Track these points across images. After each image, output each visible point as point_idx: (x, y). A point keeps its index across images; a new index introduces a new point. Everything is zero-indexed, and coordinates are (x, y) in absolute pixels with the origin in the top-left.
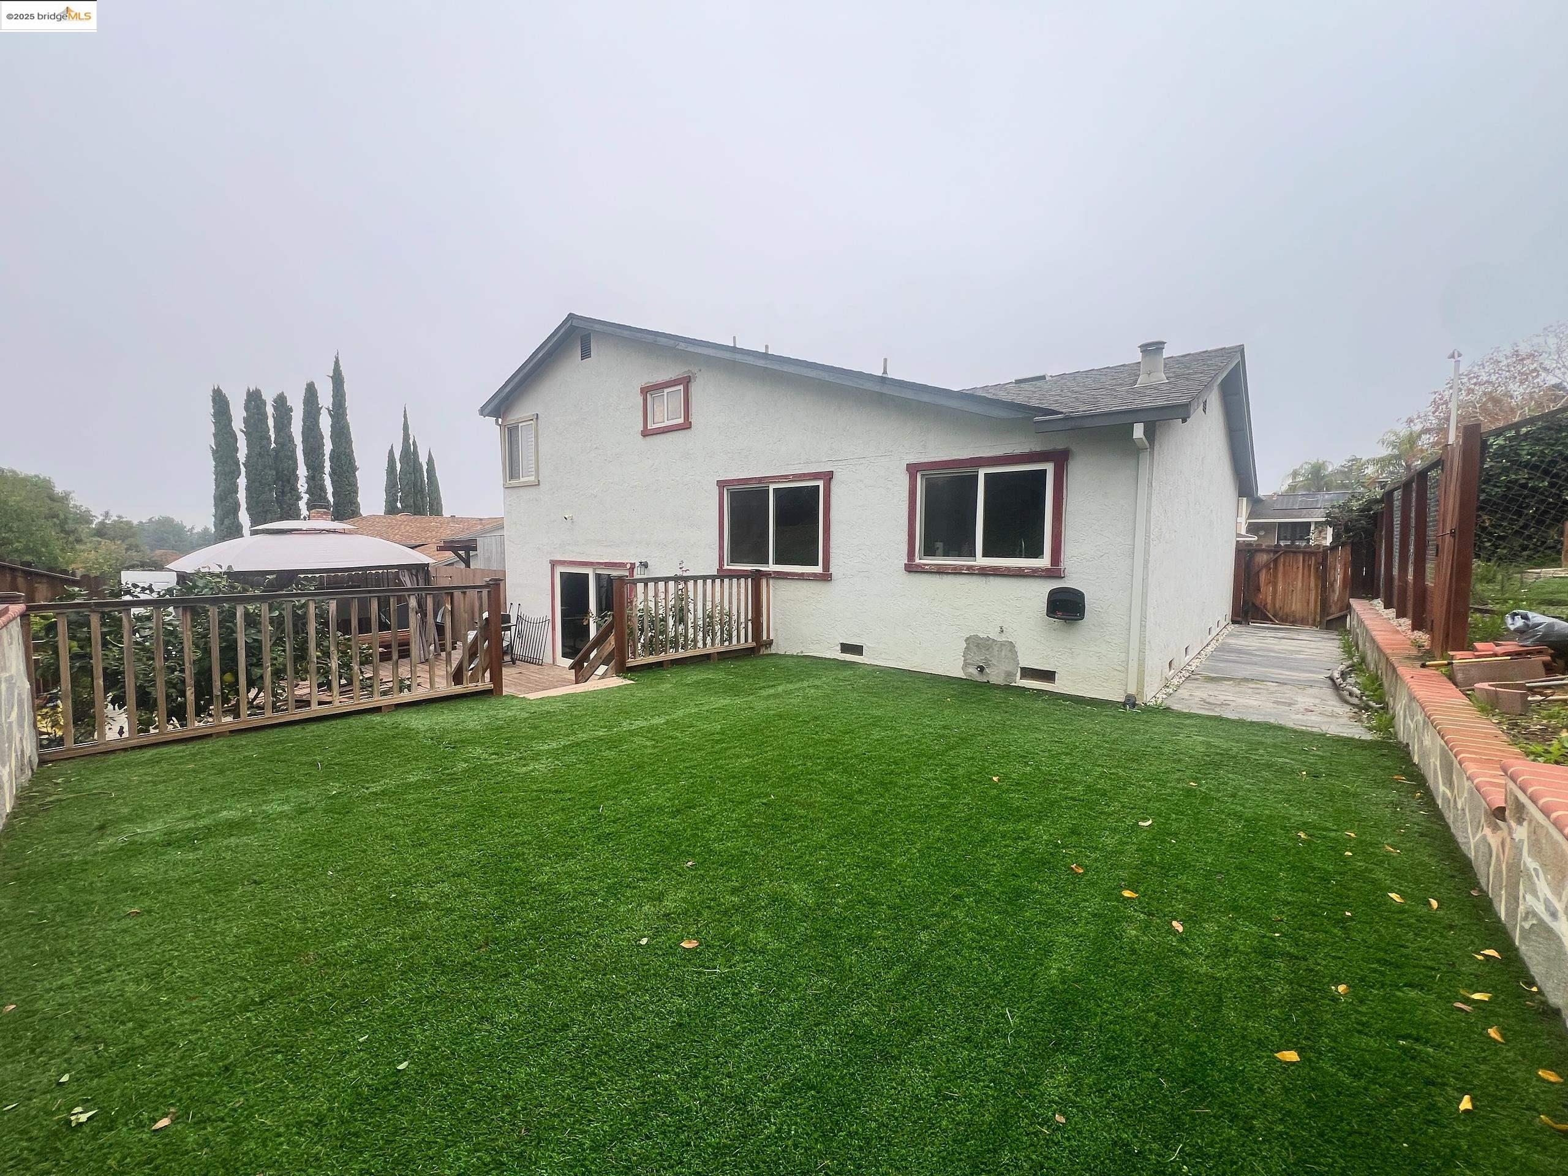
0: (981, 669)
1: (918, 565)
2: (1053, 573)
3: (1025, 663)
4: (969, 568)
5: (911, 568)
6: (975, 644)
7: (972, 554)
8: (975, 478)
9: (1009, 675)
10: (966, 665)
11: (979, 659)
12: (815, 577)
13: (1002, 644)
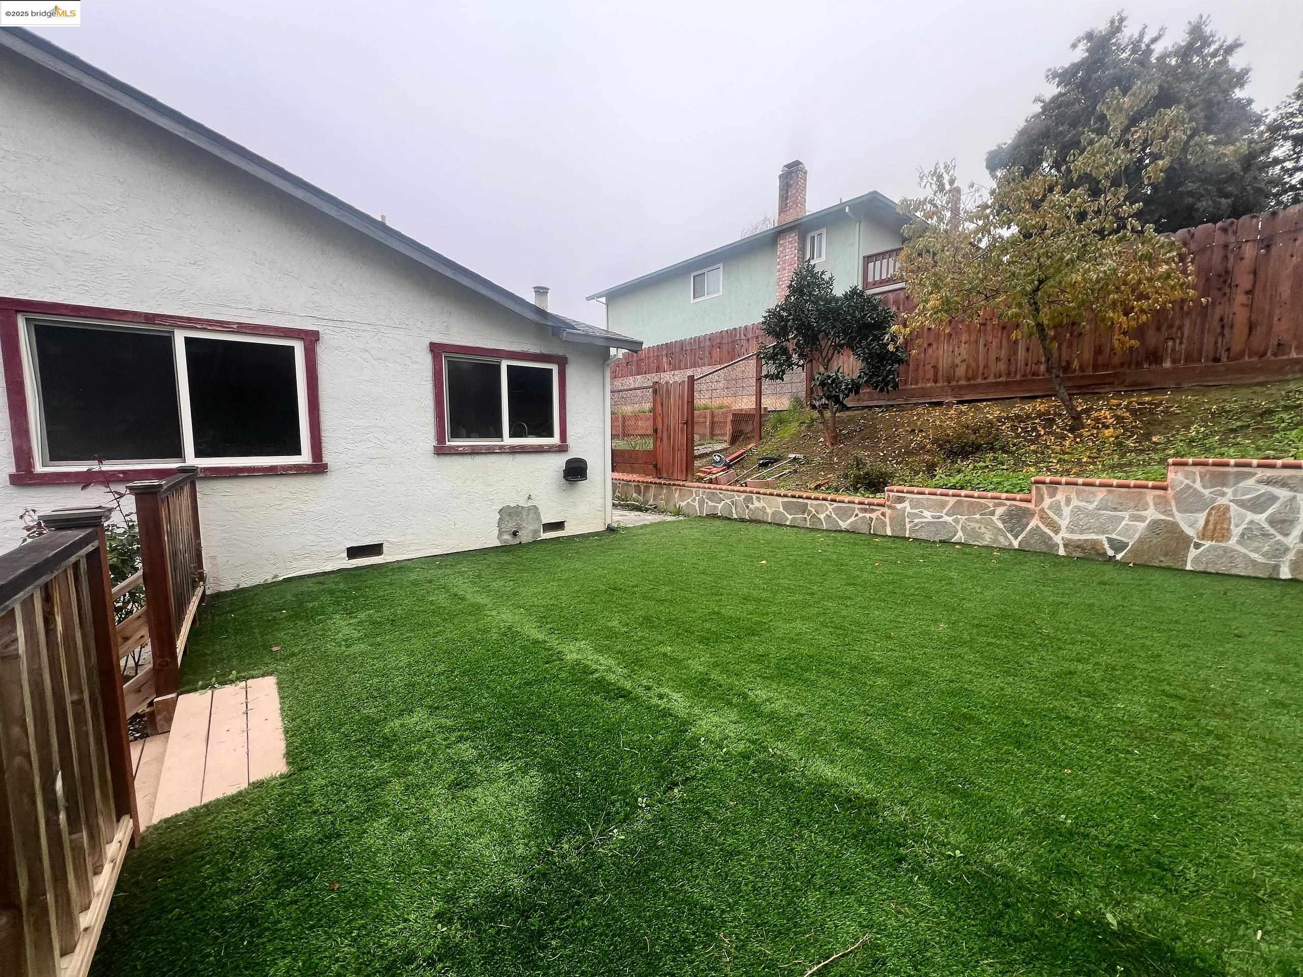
0: (515, 534)
1: (450, 447)
2: (562, 448)
3: (547, 519)
4: (501, 447)
5: (441, 451)
6: (507, 513)
7: (499, 435)
8: (498, 368)
9: (536, 532)
10: (501, 533)
11: (511, 526)
12: (300, 471)
13: (529, 509)
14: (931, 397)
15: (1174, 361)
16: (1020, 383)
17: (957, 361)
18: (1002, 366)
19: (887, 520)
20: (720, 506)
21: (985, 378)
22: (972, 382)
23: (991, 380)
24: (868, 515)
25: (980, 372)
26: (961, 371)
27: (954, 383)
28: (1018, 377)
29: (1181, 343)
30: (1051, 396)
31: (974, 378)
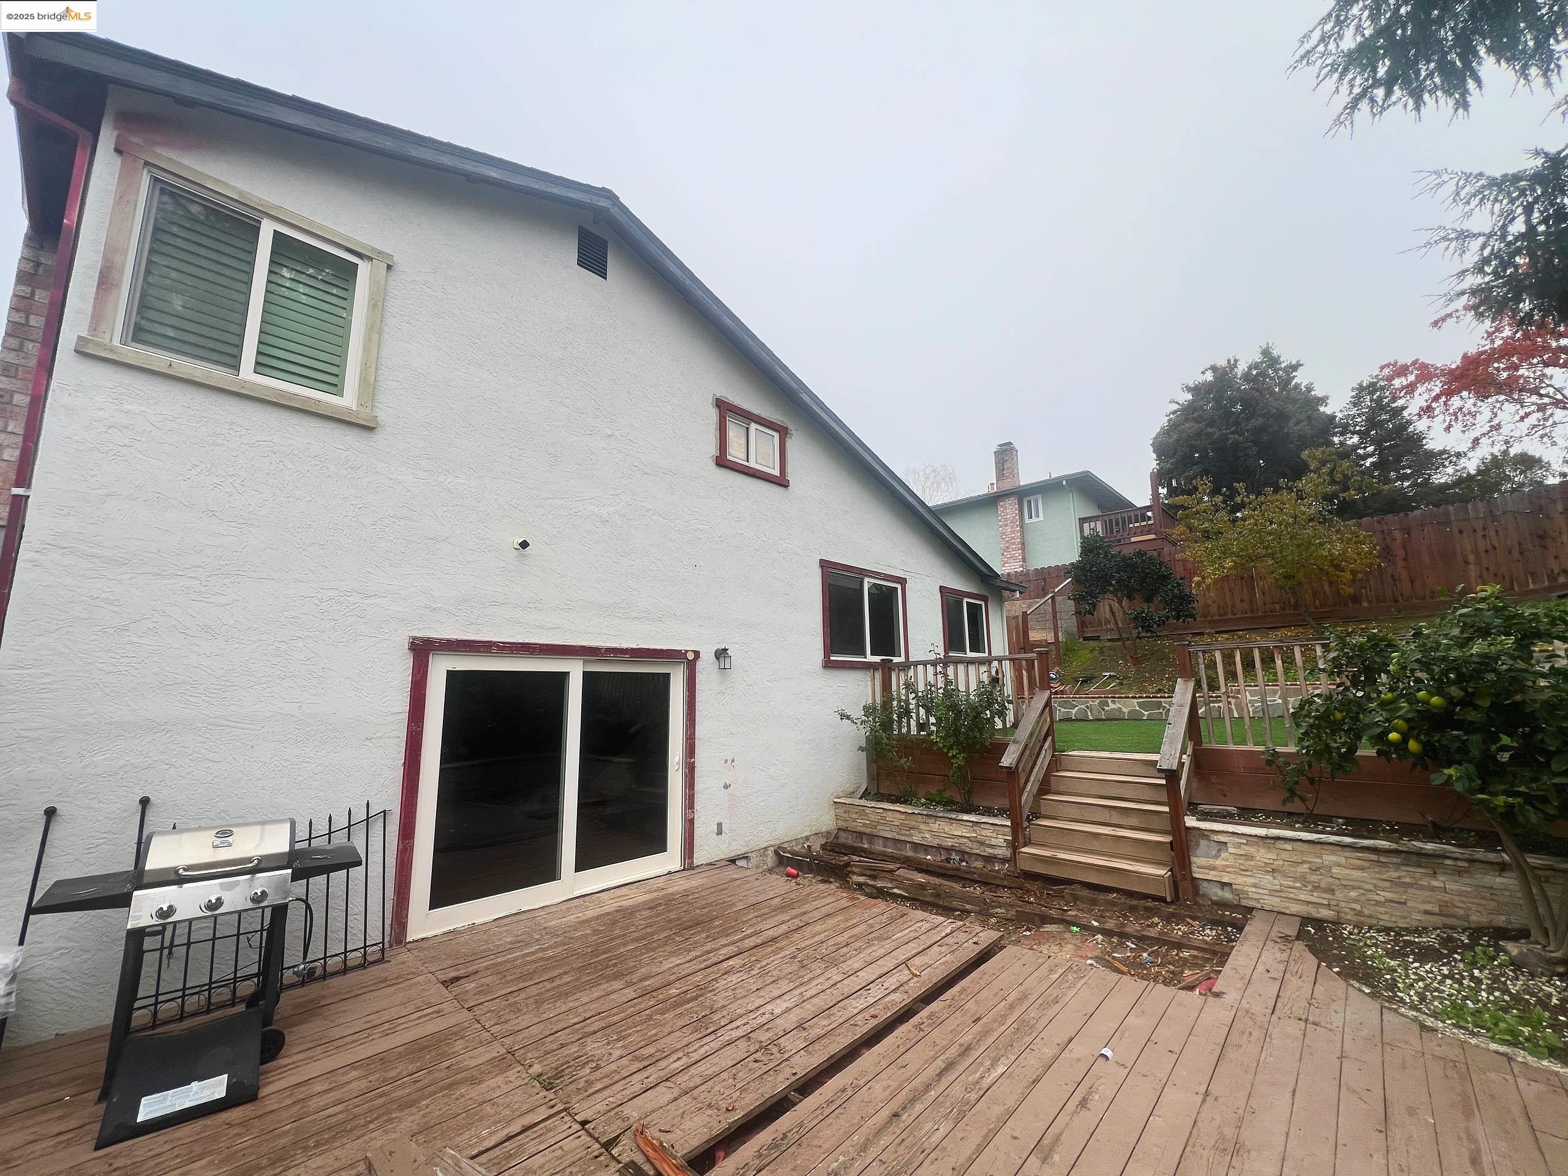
14: (1192, 629)
15: (1369, 602)
16: (1263, 617)
17: (1209, 602)
18: (1246, 606)
19: (1233, 707)
20: (1074, 711)
21: (1235, 614)
22: (1225, 617)
23: (1239, 615)
24: (1216, 705)
25: (1229, 610)
26: (1214, 609)
27: (1209, 618)
28: (1260, 613)
29: (1370, 590)
30: (1290, 626)
31: (1225, 614)
